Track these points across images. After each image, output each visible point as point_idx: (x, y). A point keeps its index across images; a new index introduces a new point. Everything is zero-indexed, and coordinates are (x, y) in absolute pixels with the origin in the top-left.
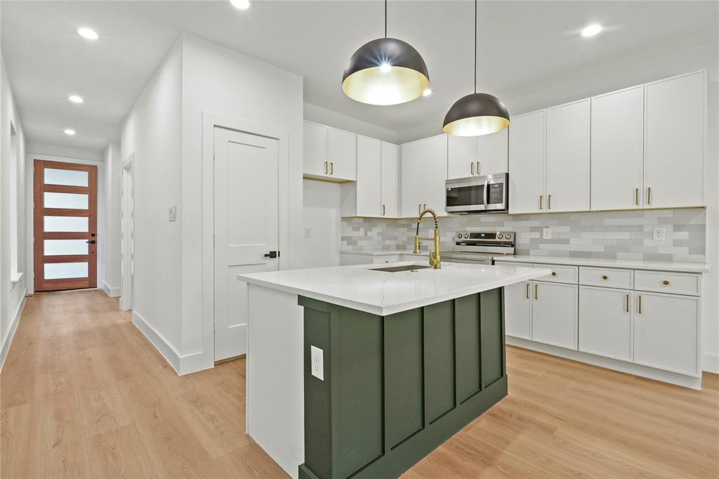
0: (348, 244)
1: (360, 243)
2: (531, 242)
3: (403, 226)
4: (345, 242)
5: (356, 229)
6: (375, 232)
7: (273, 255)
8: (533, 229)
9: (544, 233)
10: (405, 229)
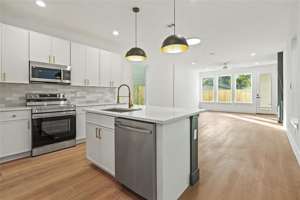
2: (71, 99)
8: (72, 93)
9: (77, 94)
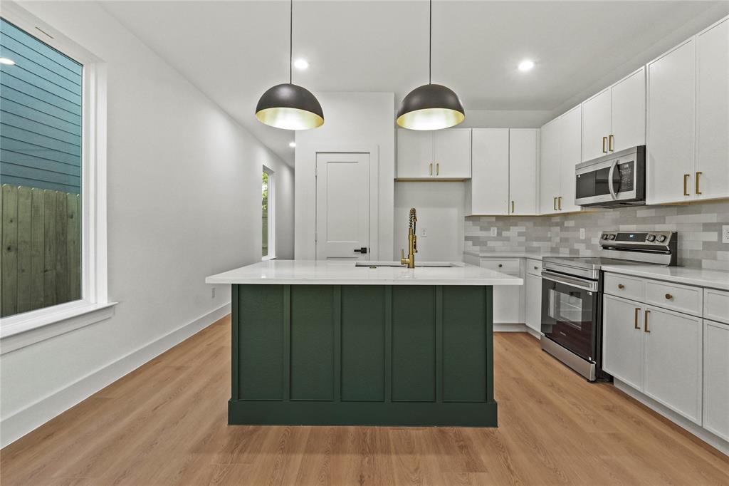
0: (474, 245)
1: (490, 244)
2: (703, 248)
3: (557, 224)
4: (471, 243)
5: (487, 229)
6: (513, 232)
7: (363, 251)
8: (707, 227)
9: (724, 233)
10: (558, 229)
